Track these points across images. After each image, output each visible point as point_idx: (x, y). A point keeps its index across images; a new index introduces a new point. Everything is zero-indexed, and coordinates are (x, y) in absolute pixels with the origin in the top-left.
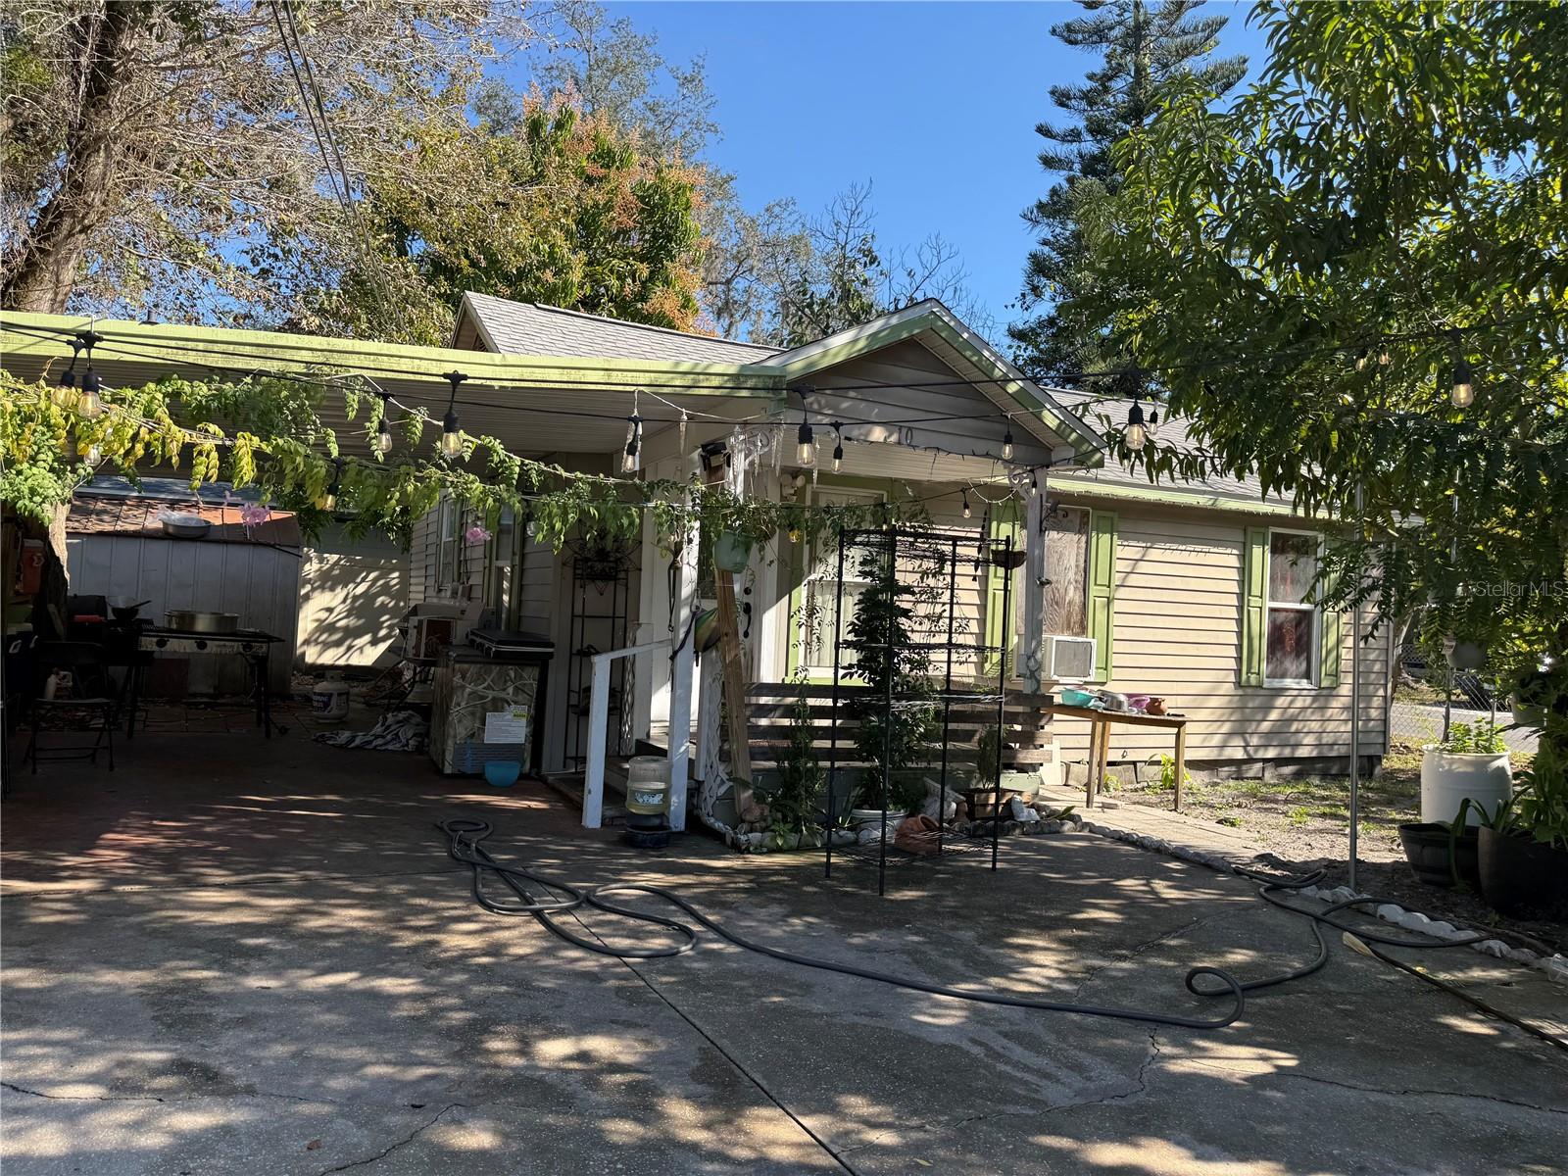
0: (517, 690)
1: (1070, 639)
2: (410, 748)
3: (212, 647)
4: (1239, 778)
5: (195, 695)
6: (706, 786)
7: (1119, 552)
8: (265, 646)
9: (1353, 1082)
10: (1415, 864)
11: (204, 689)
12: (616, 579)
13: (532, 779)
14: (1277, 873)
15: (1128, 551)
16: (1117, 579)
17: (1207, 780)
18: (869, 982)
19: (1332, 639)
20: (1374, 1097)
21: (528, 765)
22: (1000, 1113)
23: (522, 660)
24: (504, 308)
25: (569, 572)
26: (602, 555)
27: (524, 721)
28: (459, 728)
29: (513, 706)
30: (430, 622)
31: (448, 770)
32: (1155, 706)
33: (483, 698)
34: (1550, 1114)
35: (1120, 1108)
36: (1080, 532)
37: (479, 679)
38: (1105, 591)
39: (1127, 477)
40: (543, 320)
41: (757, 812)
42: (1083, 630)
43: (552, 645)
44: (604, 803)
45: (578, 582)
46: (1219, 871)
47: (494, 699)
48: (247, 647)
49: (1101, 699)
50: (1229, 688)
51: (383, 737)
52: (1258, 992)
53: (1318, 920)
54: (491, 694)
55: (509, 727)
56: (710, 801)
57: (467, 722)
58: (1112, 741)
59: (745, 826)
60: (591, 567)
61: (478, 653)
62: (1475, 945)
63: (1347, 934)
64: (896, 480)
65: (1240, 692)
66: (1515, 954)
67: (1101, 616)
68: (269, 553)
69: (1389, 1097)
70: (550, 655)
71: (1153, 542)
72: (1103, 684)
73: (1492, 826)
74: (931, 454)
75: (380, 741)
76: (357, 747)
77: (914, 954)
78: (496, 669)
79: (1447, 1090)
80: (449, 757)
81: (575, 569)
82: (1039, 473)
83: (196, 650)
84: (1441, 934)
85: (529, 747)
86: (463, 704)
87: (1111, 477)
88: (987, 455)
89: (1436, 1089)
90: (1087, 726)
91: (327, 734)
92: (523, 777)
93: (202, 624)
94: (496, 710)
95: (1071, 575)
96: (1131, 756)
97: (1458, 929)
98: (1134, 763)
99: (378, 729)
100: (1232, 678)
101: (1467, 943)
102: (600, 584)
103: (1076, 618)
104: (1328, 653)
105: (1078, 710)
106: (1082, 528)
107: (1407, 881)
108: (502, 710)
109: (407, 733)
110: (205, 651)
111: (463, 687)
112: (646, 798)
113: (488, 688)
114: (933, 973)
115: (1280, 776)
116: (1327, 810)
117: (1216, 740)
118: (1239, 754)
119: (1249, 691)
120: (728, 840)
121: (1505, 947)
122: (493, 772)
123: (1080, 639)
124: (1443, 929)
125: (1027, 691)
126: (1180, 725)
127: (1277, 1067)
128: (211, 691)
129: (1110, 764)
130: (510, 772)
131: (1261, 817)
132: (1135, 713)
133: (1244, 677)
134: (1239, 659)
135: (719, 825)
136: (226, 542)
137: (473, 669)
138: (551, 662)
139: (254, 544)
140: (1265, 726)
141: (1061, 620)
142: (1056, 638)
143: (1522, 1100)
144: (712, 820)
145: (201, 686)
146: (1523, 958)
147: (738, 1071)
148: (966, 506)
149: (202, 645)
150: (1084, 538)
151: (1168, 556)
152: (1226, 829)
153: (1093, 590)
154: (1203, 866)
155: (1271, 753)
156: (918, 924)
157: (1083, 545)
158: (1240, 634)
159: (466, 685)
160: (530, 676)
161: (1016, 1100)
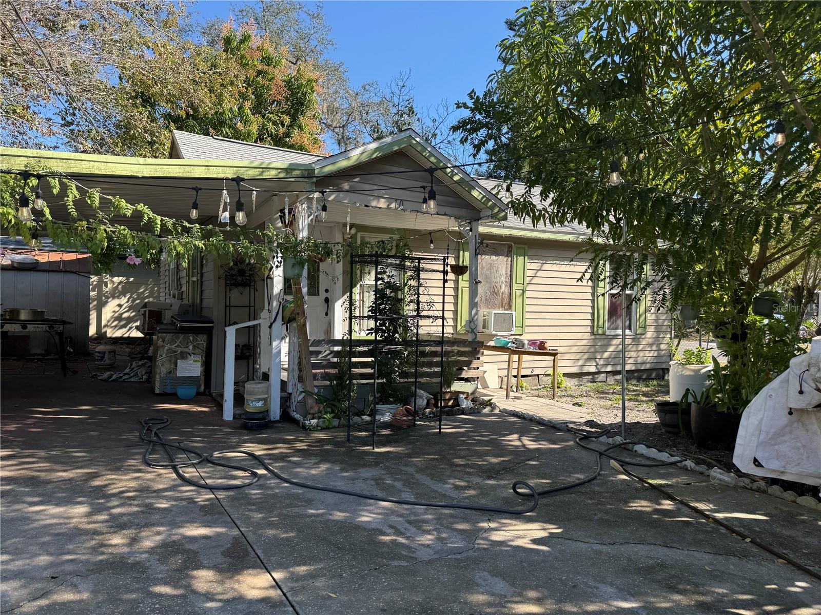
0: (194, 346)
1: (501, 312)
2: (143, 380)
3: (30, 328)
4: (594, 382)
5: (34, 355)
6: (293, 396)
7: (528, 266)
8: (61, 327)
9: (588, 539)
10: (663, 423)
11: (38, 351)
12: (250, 286)
13: (206, 395)
14: (593, 430)
15: (532, 265)
16: (527, 280)
17: (576, 383)
18: (347, 496)
19: (642, 309)
20: (595, 547)
21: (203, 388)
22: (389, 565)
23: (197, 331)
24: (194, 139)
25: (223, 282)
26: (242, 272)
27: (199, 364)
28: (162, 369)
29: (193, 356)
30: (150, 311)
31: (157, 391)
32: (542, 345)
33: (175, 352)
34: (686, 552)
35: (455, 559)
36: (507, 256)
37: (172, 342)
38: (521, 287)
39: (523, 226)
40: (216, 145)
41: (316, 409)
42: (510, 307)
43: (212, 322)
44: (234, 406)
45: (228, 288)
46: (559, 430)
47: (181, 352)
48: (51, 327)
49: (513, 343)
50: (588, 336)
51: (129, 374)
52: (556, 493)
53: (601, 454)
54: (179, 350)
55: (191, 367)
56: (294, 404)
57: (167, 365)
58: (524, 365)
59: (310, 416)
60: (235, 279)
61: (173, 328)
62: (679, 464)
63: (612, 461)
64: (407, 229)
65: (593, 337)
66: (698, 468)
67: (519, 301)
68: (73, 277)
69: (605, 547)
70: (212, 327)
71: (547, 260)
72: (521, 335)
73: (698, 403)
74: (414, 214)
75: (127, 377)
76: (114, 380)
77: (378, 482)
78: (181, 336)
79: (636, 541)
80: (157, 385)
81: (226, 280)
82: (474, 224)
83: (21, 330)
84: (663, 459)
85: (203, 378)
86: (164, 356)
87: (512, 225)
88: (445, 214)
89: (631, 541)
90: (506, 358)
91: (99, 374)
92: (198, 394)
93: (23, 316)
94: (183, 358)
95: (503, 278)
96: (536, 372)
97: (672, 456)
98: (538, 375)
99: (127, 370)
100: (589, 329)
101: (675, 463)
102: (241, 288)
103: (506, 301)
104: (640, 316)
105: (502, 348)
106: (509, 253)
107: (659, 432)
108: (187, 358)
109: (141, 372)
110: (27, 330)
111: (163, 346)
112: (254, 403)
113: (178, 346)
114: (383, 490)
115: (616, 380)
116: (633, 397)
117: (581, 363)
118: (593, 369)
119: (598, 337)
120: (301, 424)
121: (693, 465)
122: (181, 392)
123: (507, 312)
124: (664, 456)
125: (470, 339)
126: (555, 355)
127: (550, 533)
128: (43, 352)
129: (523, 376)
130: (192, 392)
131: (597, 401)
132: (532, 349)
133: (595, 329)
134: (593, 320)
135: (297, 416)
136: (48, 271)
137: (168, 337)
138: (214, 330)
139: (64, 272)
140: (606, 355)
141: (498, 302)
142: (494, 312)
143: (675, 545)
144: (295, 413)
145: (36, 349)
146: (701, 470)
147: (250, 549)
148: (432, 242)
149: (24, 327)
150: (510, 259)
151: (555, 267)
152: (576, 408)
153: (515, 286)
154: (550, 428)
155: (609, 369)
156: (387, 464)
157: (509, 263)
158: (593, 307)
159: (165, 345)
160: (202, 340)
161: (400, 557)
